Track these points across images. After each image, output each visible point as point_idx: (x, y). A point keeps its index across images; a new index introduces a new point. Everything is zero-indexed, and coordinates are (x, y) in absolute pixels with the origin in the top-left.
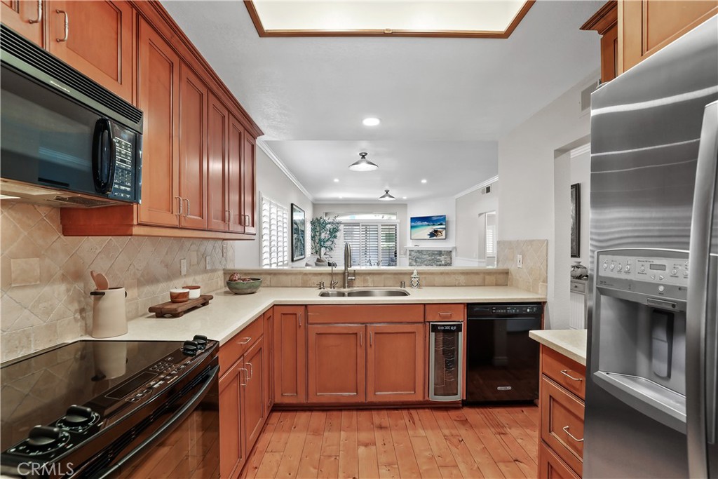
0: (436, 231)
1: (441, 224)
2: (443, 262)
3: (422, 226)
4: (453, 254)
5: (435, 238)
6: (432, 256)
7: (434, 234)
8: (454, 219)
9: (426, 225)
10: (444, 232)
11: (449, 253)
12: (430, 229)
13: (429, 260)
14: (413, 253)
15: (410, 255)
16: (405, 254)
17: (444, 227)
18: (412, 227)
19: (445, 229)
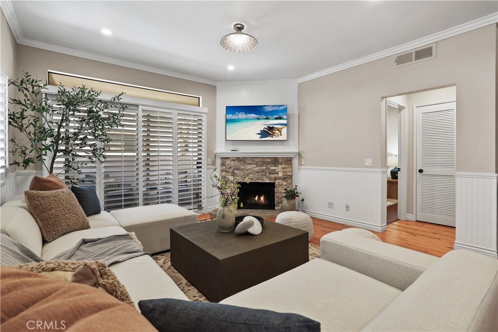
0: (271, 129)
1: (280, 118)
2: (281, 175)
3: (247, 119)
4: (295, 162)
5: (269, 138)
6: (262, 165)
7: (268, 132)
8: (296, 112)
9: (254, 119)
10: (284, 131)
11: (289, 161)
12: (261, 125)
13: (258, 172)
14: (228, 162)
15: (223, 164)
16: (214, 163)
17: (285, 122)
18: (228, 121)
19: (286, 125)
